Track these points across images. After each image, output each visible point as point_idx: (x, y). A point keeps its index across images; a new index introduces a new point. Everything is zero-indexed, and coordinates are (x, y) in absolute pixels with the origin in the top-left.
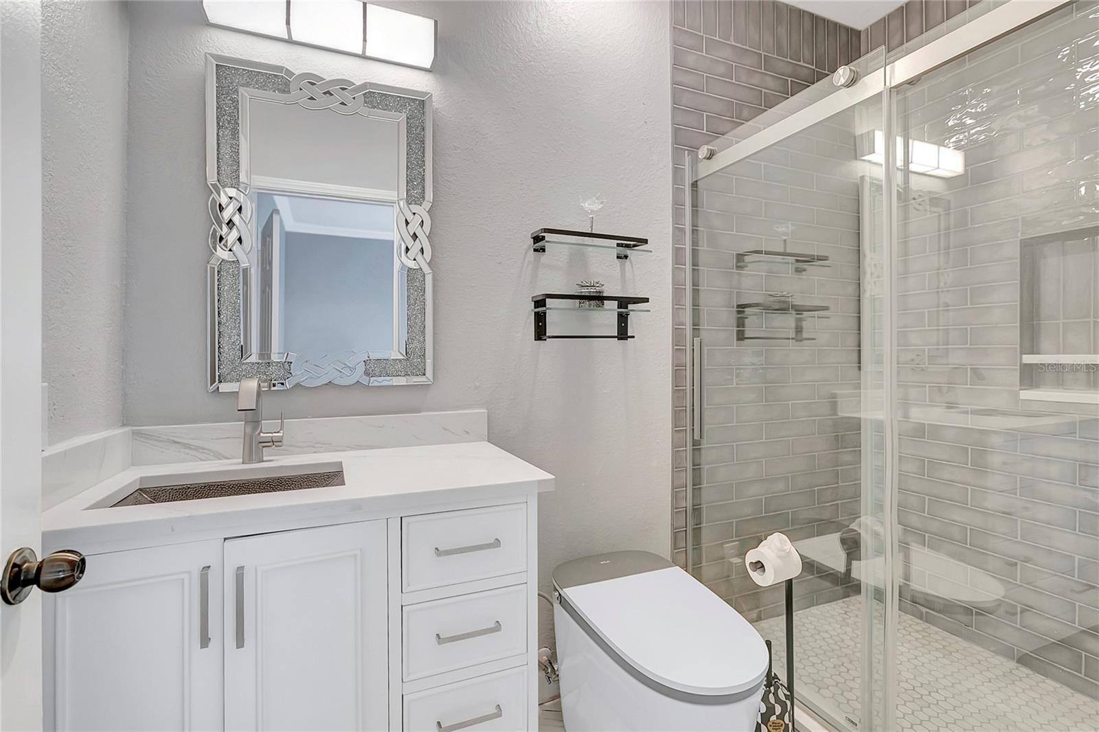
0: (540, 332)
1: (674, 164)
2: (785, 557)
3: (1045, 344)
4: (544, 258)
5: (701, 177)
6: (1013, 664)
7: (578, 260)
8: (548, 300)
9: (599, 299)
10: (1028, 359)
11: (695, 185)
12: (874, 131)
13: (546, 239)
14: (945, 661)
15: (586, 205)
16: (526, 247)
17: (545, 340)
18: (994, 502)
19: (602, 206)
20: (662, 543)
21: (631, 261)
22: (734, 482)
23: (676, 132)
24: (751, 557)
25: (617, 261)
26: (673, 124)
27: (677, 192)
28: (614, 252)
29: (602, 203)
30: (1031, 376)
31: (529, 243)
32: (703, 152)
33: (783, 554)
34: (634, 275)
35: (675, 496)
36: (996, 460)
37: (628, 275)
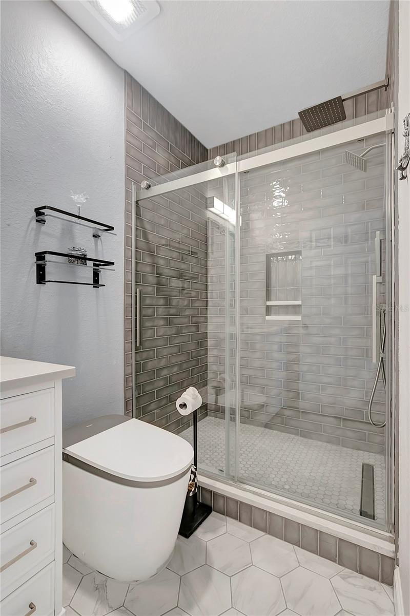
0: (41, 278)
1: (126, 187)
2: (195, 398)
3: (273, 297)
4: (44, 228)
5: (141, 198)
6: (263, 429)
7: (68, 233)
8: (47, 255)
9: (83, 259)
10: (269, 303)
11: (137, 202)
12: (213, 197)
13: (46, 214)
14: (243, 435)
15: (75, 198)
16: (30, 217)
17: (45, 284)
18: (257, 364)
19: (86, 201)
20: (120, 408)
21: (101, 239)
22: (155, 369)
23: (127, 169)
24: (179, 402)
25: (93, 239)
26: (126, 164)
27: (128, 204)
28: (91, 232)
29: (87, 199)
30: (269, 310)
31: (32, 215)
32: (144, 184)
33: (195, 396)
34: (103, 249)
35: (126, 380)
36: (258, 346)
37: (99, 247)
